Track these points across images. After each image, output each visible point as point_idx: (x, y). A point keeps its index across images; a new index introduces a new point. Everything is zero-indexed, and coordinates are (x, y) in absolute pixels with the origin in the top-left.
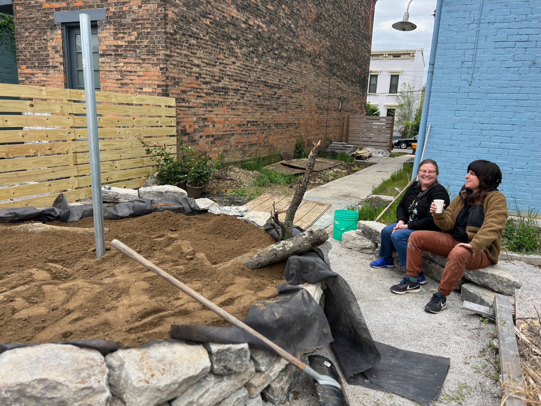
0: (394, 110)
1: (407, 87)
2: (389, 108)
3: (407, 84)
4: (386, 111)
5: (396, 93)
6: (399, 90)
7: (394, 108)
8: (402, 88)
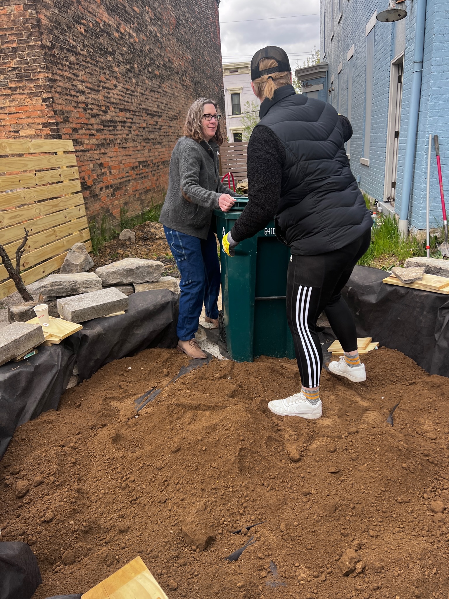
0: (241, 134)
1: (251, 107)
2: (235, 132)
3: (251, 103)
4: (233, 136)
5: (240, 114)
6: (242, 111)
7: (240, 132)
8: (246, 107)
